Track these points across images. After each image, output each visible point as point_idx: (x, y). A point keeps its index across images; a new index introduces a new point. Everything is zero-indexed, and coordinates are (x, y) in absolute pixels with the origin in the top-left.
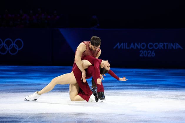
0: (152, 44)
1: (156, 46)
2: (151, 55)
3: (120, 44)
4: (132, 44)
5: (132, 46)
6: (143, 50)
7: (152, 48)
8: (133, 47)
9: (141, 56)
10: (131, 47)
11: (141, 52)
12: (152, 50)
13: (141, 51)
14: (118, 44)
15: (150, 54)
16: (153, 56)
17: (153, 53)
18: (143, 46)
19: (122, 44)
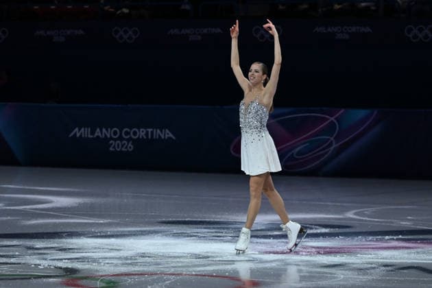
0: (129, 130)
1: (135, 133)
2: (126, 148)
3: (80, 130)
4: (98, 130)
5: (98, 133)
6: (115, 140)
7: (128, 137)
8: (100, 134)
9: (111, 149)
10: (96, 134)
11: (112, 144)
12: (128, 140)
13: (111, 142)
14: (77, 129)
15: (125, 146)
16: (130, 150)
17: (130, 145)
18: (115, 133)
19: (83, 129)
